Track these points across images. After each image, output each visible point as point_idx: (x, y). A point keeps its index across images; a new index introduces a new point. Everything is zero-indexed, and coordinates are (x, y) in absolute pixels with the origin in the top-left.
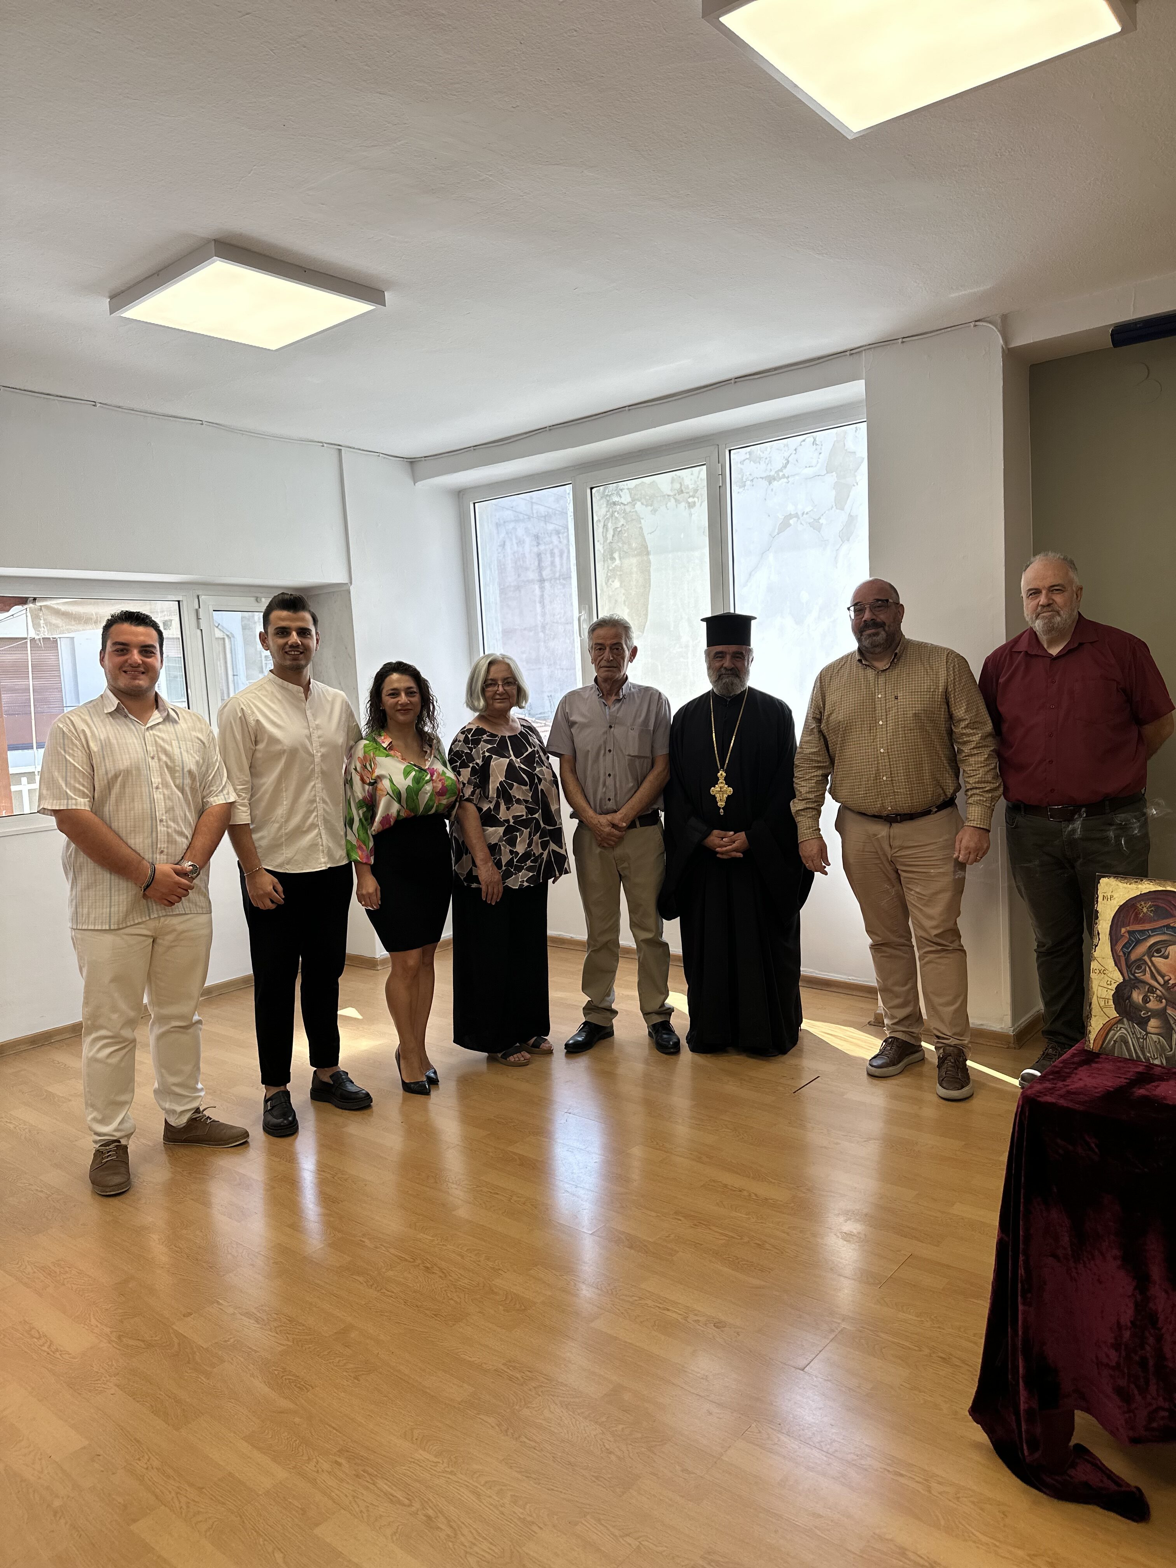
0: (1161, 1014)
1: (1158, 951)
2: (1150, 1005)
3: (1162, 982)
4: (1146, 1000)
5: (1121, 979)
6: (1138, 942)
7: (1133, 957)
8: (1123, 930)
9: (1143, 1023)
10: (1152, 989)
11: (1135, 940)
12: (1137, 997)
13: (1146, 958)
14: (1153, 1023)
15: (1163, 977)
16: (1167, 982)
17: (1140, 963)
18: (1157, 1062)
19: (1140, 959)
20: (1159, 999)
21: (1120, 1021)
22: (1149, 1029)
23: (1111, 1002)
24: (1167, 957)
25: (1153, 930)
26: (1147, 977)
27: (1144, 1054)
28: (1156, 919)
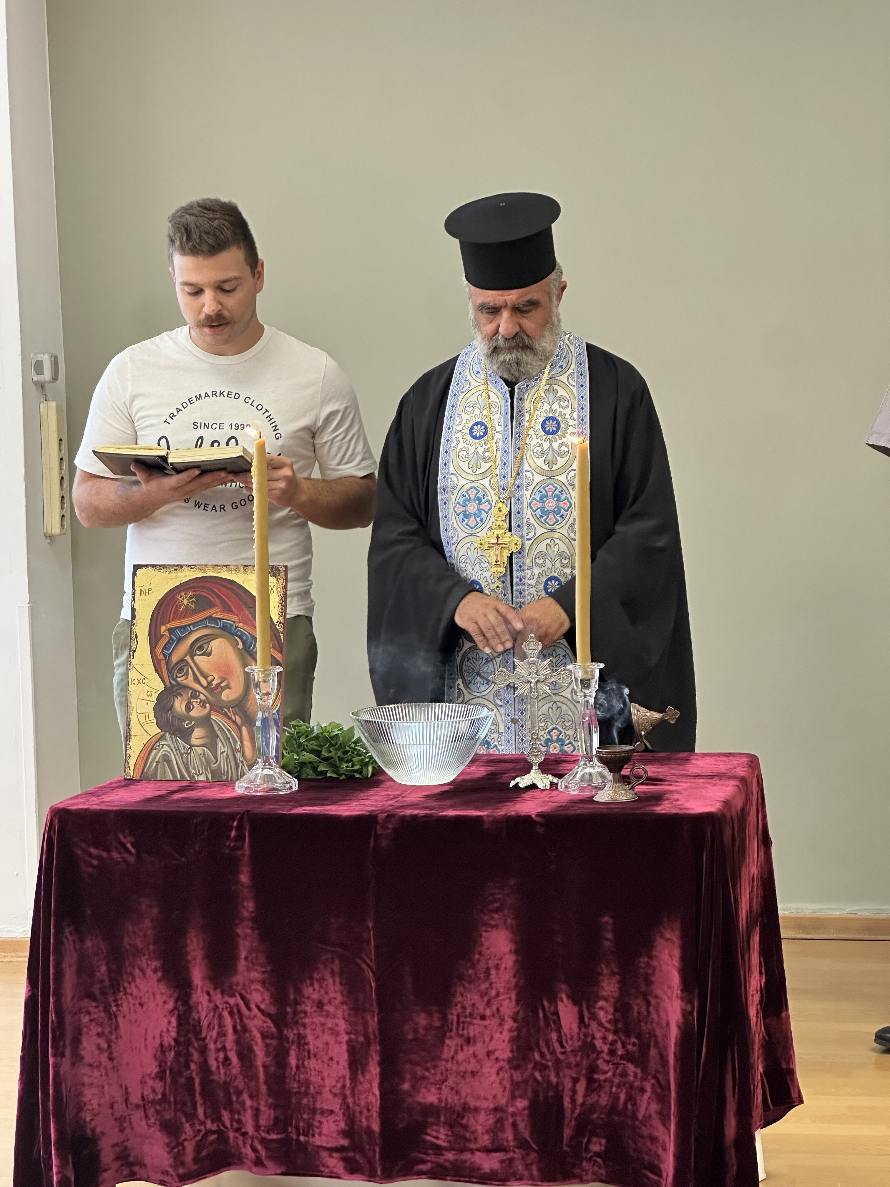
0: (206, 722)
1: (200, 648)
2: (194, 713)
3: (205, 683)
4: (189, 708)
5: (162, 688)
6: (180, 640)
7: (174, 659)
8: (163, 628)
9: (186, 735)
10: (195, 694)
11: (176, 639)
12: (179, 705)
13: (188, 658)
14: (198, 733)
15: (206, 677)
16: (210, 683)
17: (182, 666)
18: (202, 778)
19: (182, 660)
20: (203, 704)
21: (162, 738)
22: (194, 741)
23: (152, 716)
24: (209, 655)
25: (194, 624)
26: (190, 681)
27: (188, 772)
28: (194, 612)
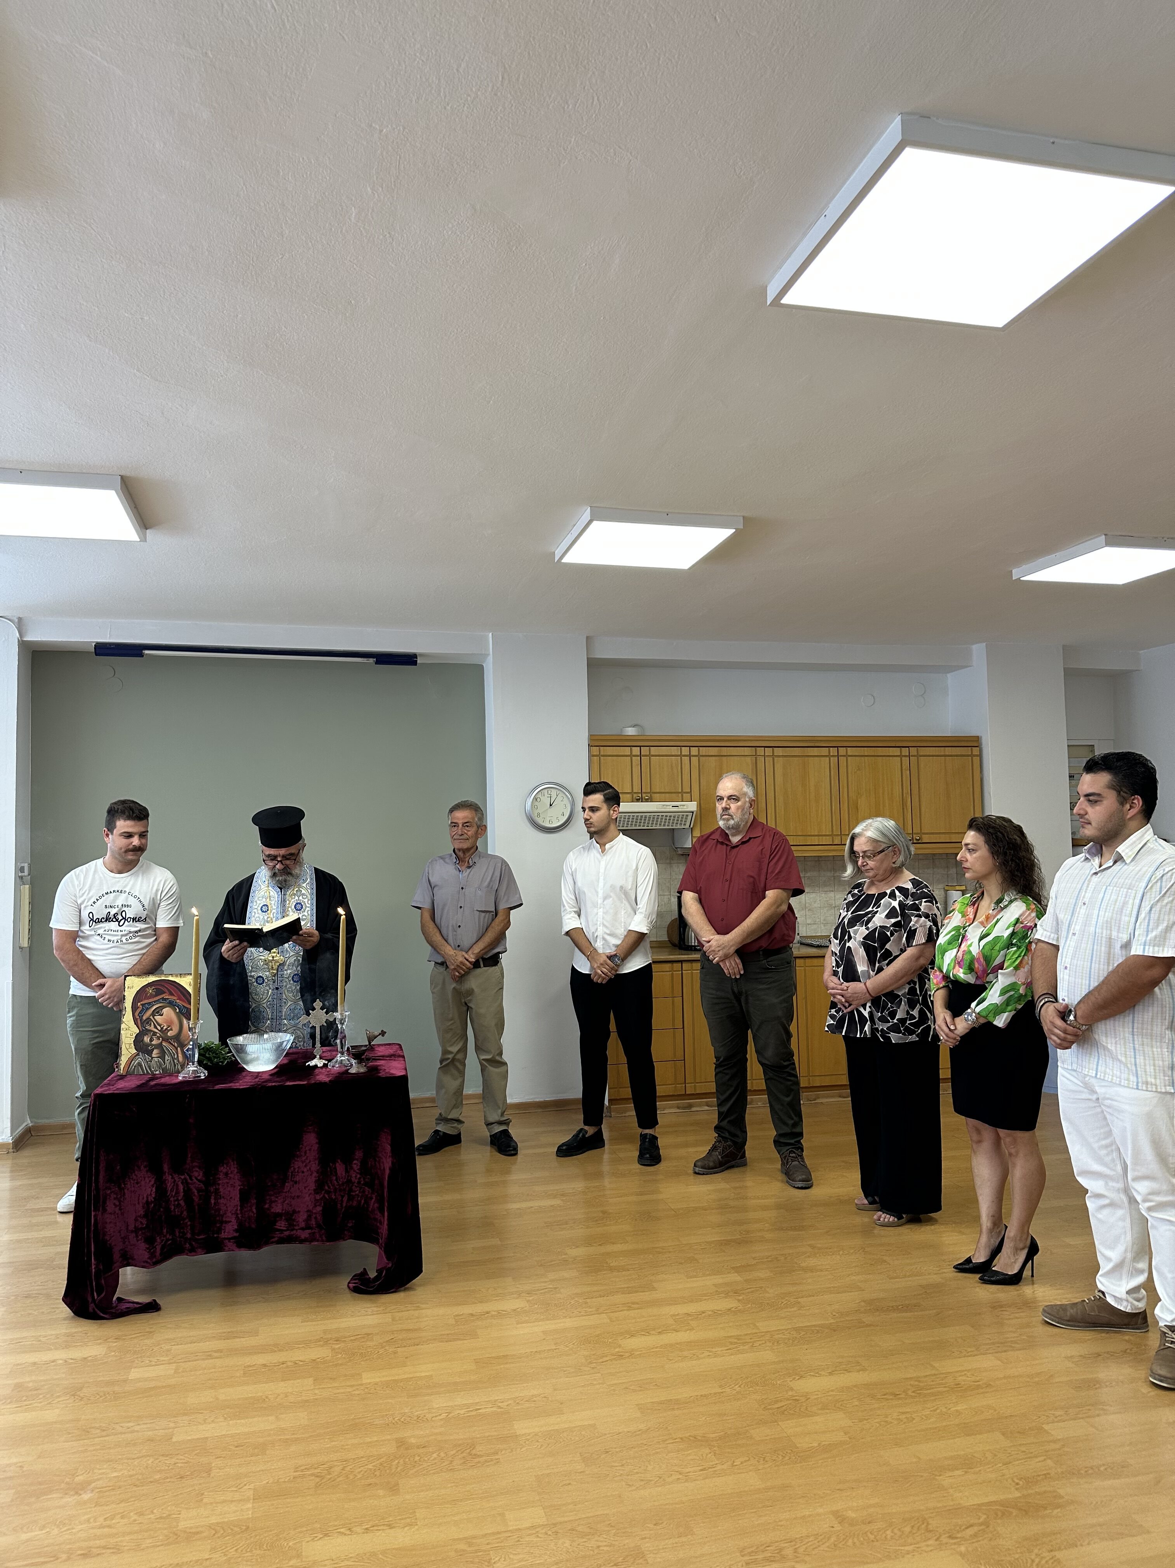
0: (159, 1046)
1: (157, 1013)
2: (153, 1043)
3: (159, 1028)
4: (151, 1040)
5: (138, 1031)
6: (147, 1009)
7: (144, 1018)
8: (139, 1004)
9: (150, 1053)
10: (155, 1034)
11: (145, 1008)
12: (147, 1039)
13: (151, 1017)
14: (155, 1051)
15: (160, 1026)
16: (162, 1028)
17: (148, 1021)
18: (157, 1072)
19: (148, 1018)
20: (158, 1038)
21: (138, 1055)
22: (153, 1055)
23: (133, 1045)
24: (162, 1015)
25: (155, 1002)
26: (152, 1028)
27: (150, 1070)
28: (156, 995)
